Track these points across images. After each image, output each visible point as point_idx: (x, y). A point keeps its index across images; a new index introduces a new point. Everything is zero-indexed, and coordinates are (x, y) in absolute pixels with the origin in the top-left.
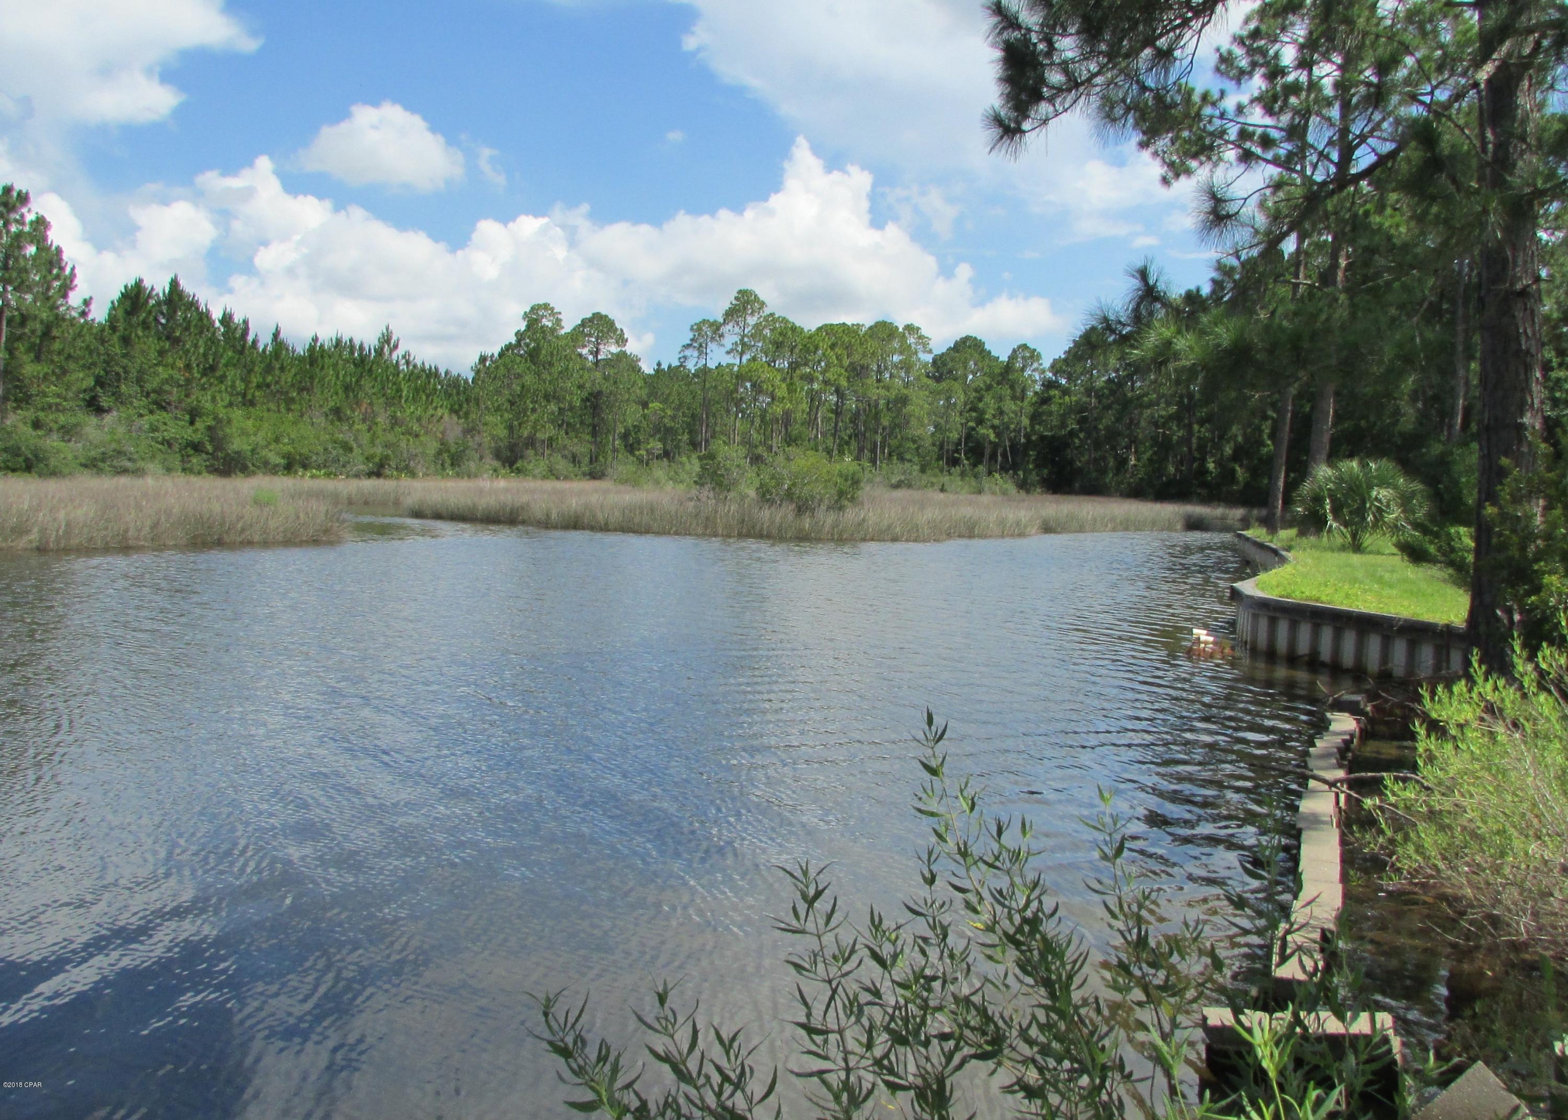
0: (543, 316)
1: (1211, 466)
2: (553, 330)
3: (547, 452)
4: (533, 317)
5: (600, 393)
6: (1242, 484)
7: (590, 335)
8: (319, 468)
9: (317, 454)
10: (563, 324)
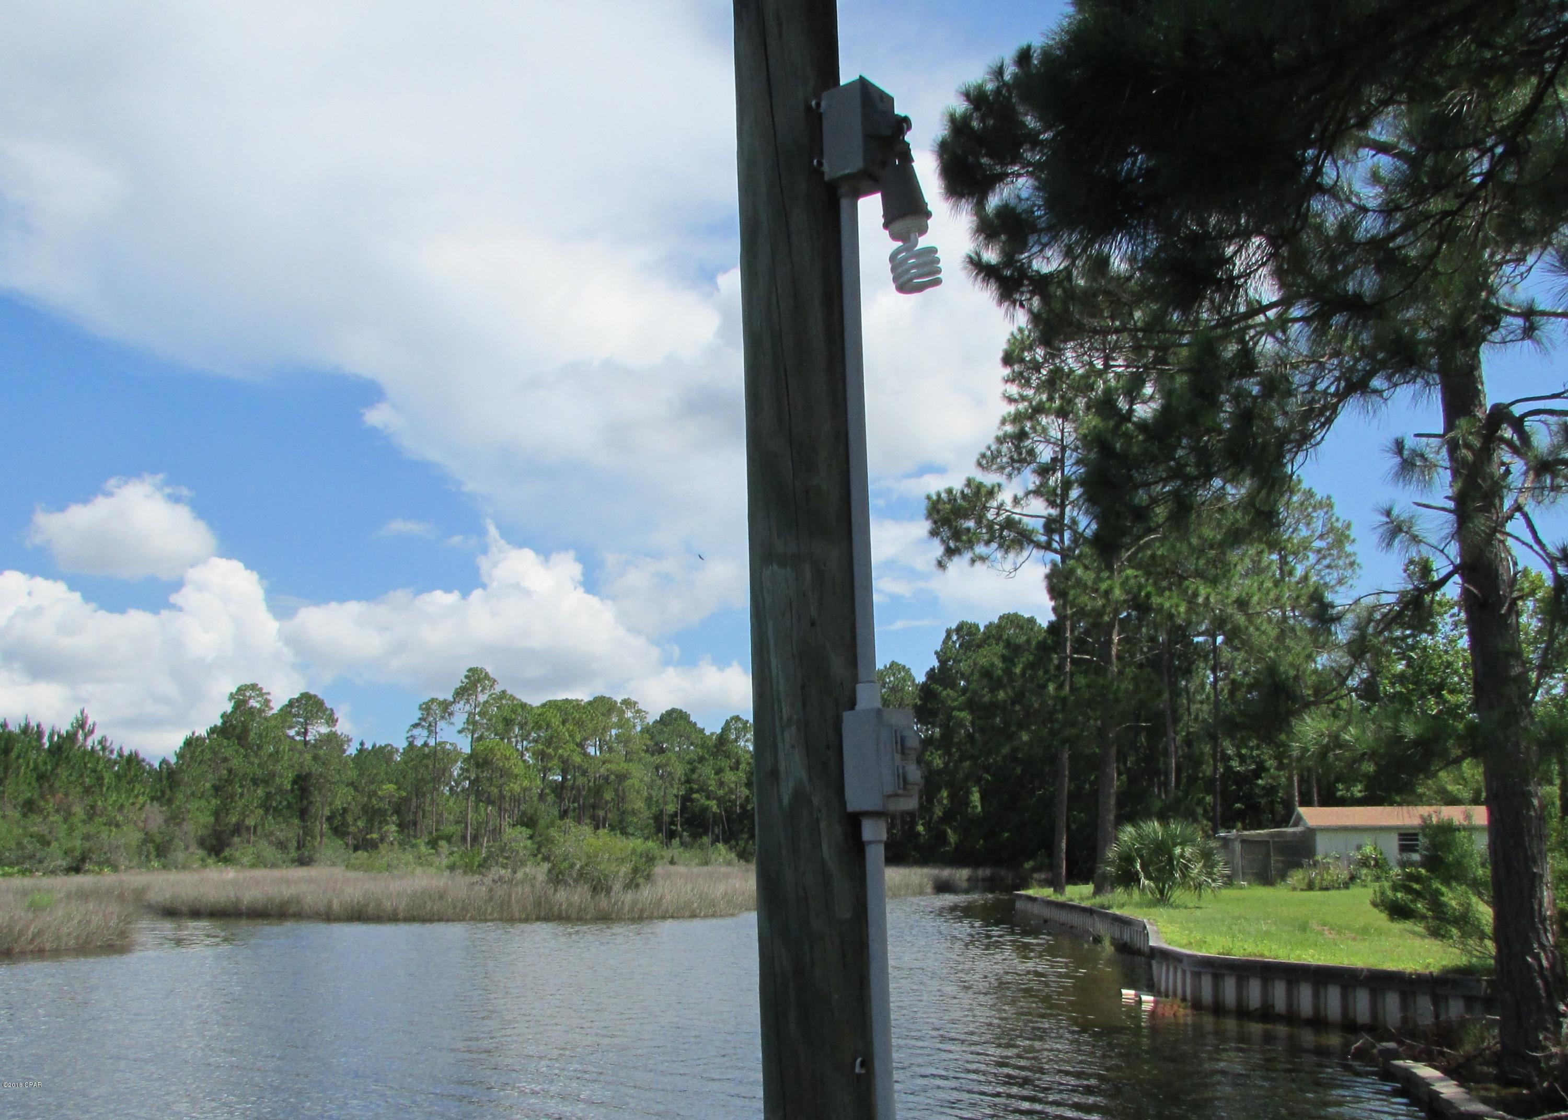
0: (250, 697)
1: (920, 828)
2: (261, 711)
3: (252, 838)
4: (240, 699)
5: (309, 775)
6: (953, 846)
7: (298, 716)
8: (11, 865)
9: (10, 850)
10: (272, 704)
